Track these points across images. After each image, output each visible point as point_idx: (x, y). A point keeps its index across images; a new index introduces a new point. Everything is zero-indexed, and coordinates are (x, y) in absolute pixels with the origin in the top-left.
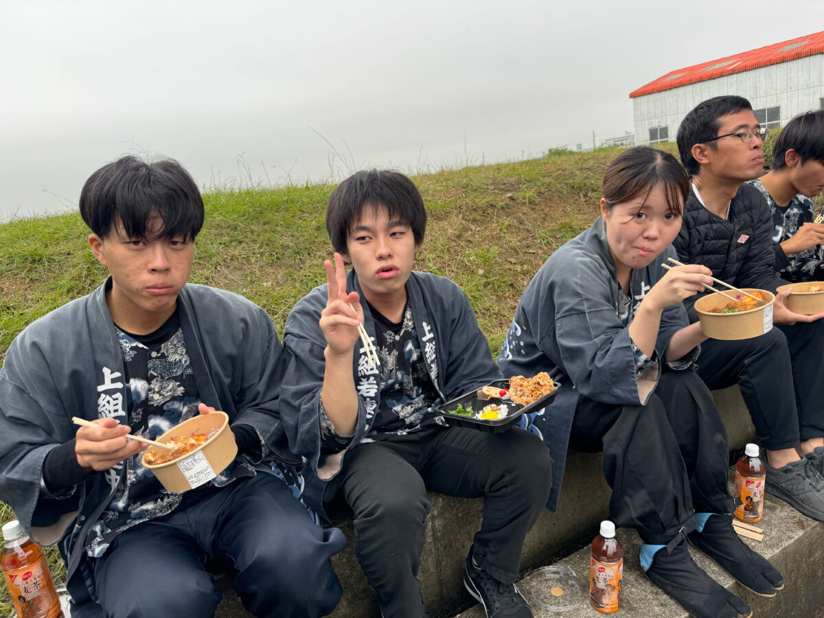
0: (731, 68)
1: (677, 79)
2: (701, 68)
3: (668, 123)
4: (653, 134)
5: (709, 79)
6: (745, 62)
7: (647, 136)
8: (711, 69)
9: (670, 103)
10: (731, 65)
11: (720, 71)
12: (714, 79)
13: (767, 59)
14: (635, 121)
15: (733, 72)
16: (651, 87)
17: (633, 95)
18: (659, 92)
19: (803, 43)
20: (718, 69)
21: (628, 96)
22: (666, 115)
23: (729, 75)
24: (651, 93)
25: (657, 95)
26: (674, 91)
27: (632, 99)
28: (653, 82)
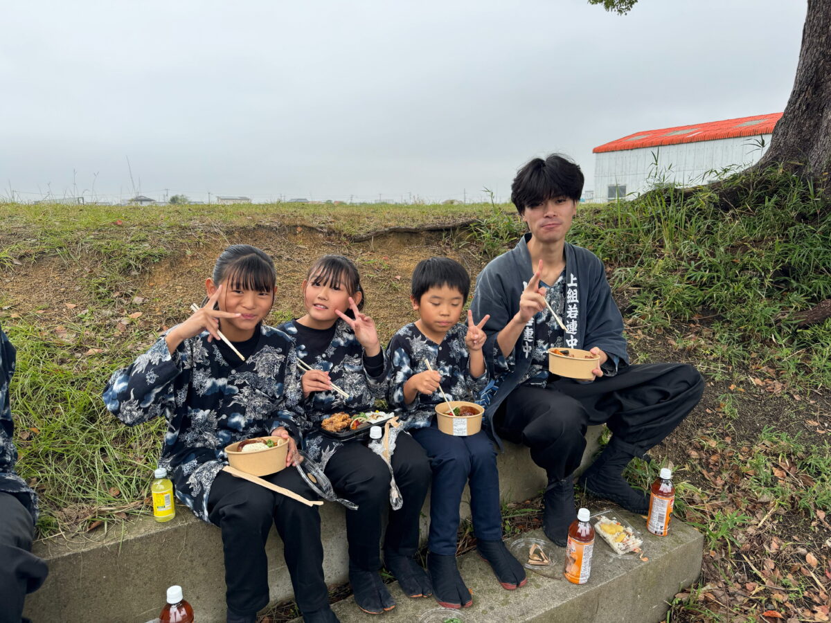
0: (691, 136)
1: (639, 140)
2: (667, 132)
3: (627, 182)
4: (613, 190)
5: (669, 145)
6: (705, 132)
7: (605, 193)
8: (673, 134)
9: (630, 163)
10: (692, 133)
11: (680, 137)
12: (673, 144)
13: (725, 132)
14: (595, 177)
15: (691, 141)
16: (614, 145)
17: (597, 151)
18: (622, 150)
19: (762, 121)
20: (678, 136)
21: (591, 151)
22: (625, 174)
23: (688, 143)
24: (613, 151)
25: (619, 153)
26: (635, 151)
27: (595, 154)
28: (618, 140)
